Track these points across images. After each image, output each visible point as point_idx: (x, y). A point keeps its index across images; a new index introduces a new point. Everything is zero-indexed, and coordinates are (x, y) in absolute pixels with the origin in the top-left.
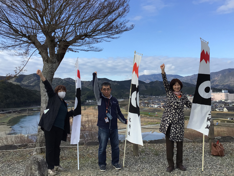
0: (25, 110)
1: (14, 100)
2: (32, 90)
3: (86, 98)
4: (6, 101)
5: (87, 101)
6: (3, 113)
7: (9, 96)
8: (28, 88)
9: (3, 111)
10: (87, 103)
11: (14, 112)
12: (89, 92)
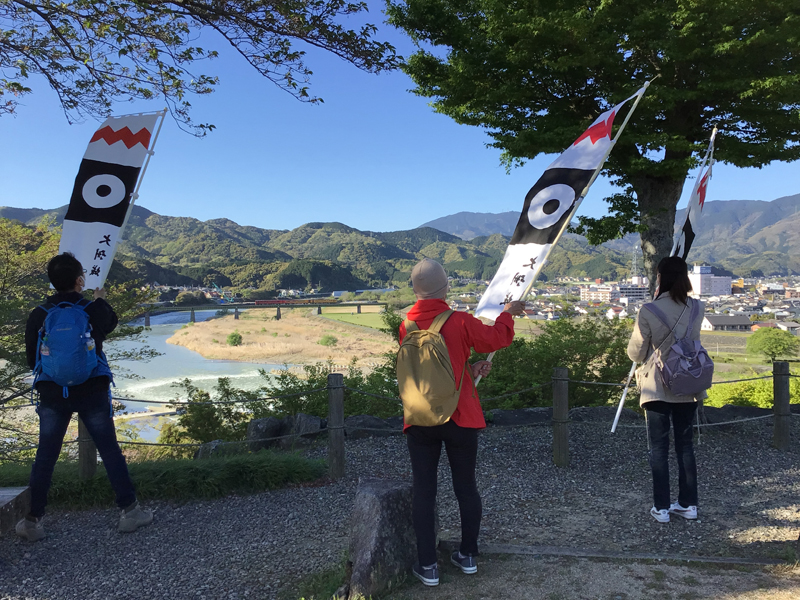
3: (280, 283)
10: (282, 298)
12: (287, 264)
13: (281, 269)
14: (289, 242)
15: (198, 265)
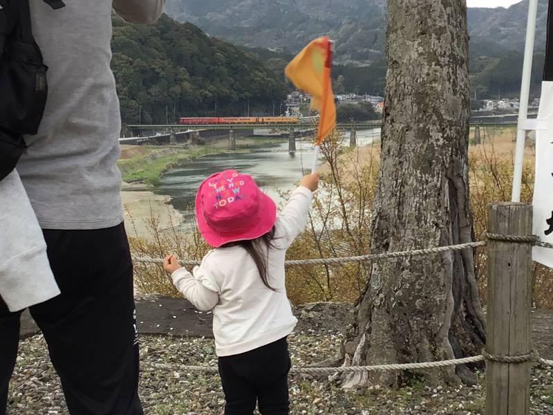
0: (221, 133)
1: (177, 89)
2: (247, 50)
3: (485, 89)
4: (149, 93)
5: (489, 105)
6: (140, 144)
7: (158, 70)
8: (230, 39)
9: (137, 132)
10: (488, 113)
11: (181, 138)
12: (497, 61)
13: (488, 68)
14: (504, 25)
15: (366, 64)
